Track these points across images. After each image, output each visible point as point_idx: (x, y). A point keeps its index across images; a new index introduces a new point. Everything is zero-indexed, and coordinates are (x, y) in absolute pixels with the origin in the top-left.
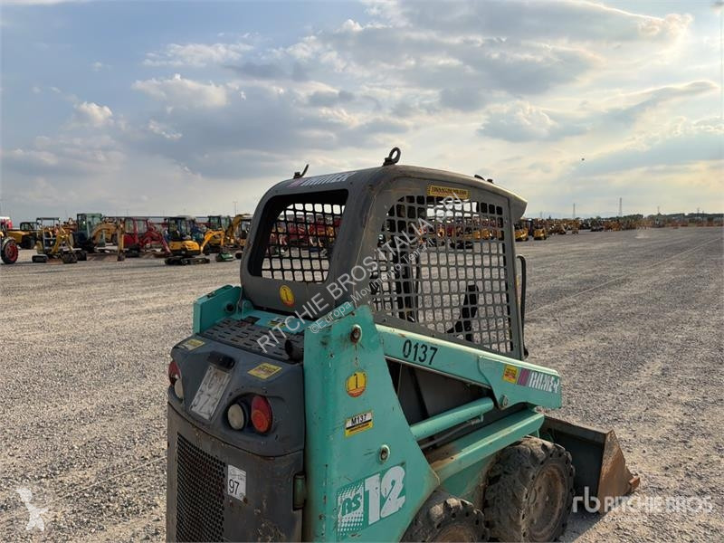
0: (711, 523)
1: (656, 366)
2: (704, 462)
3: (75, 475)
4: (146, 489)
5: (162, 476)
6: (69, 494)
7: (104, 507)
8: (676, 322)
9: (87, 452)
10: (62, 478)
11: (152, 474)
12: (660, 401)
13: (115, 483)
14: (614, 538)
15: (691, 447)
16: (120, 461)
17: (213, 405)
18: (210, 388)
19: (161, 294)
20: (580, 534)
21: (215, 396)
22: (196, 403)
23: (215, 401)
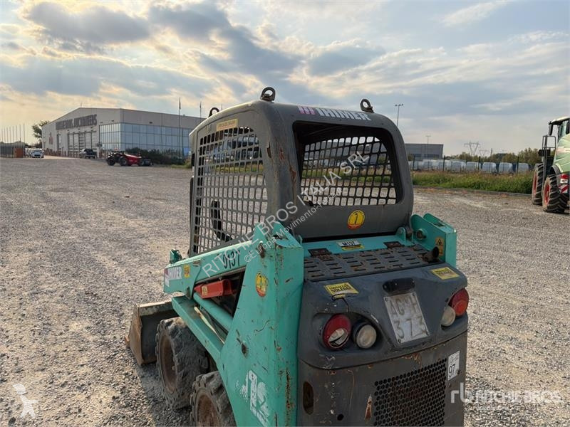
17: (421, 323)
18: (402, 314)
21: (415, 316)
22: (401, 335)
23: (419, 320)
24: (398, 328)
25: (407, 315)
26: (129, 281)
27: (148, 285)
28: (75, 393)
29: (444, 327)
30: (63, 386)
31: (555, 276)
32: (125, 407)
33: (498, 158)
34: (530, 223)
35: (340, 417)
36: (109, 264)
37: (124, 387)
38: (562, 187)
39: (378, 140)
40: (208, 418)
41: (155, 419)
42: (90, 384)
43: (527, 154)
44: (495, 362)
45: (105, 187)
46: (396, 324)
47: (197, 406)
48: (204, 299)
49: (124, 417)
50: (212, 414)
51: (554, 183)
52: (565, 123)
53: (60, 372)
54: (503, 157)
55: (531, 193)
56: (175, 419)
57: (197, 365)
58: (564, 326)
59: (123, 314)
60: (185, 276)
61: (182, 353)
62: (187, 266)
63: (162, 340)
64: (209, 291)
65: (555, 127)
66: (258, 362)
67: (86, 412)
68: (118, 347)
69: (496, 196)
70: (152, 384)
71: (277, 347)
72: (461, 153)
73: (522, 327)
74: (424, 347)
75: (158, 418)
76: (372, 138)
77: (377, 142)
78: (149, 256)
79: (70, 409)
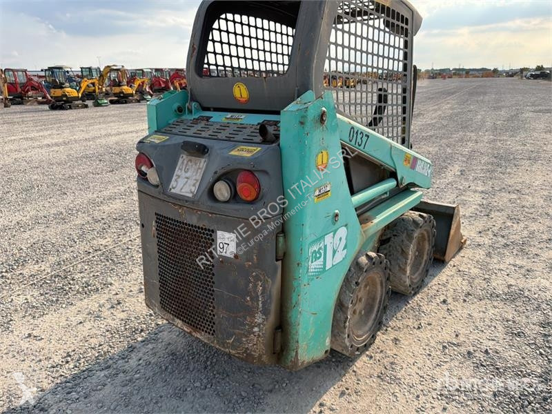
0: (517, 263)
1: (456, 168)
2: (503, 227)
3: (30, 269)
4: (98, 274)
5: (107, 263)
6: (31, 282)
7: (67, 289)
8: (461, 140)
9: (35, 251)
10: (21, 271)
11: (99, 263)
12: (464, 191)
13: (70, 271)
14: (458, 277)
15: (492, 218)
16: (67, 255)
18: (185, 172)
19: (54, 132)
20: (434, 277)
22: (174, 186)
24: (176, 180)
25: (188, 175)
46: (177, 177)
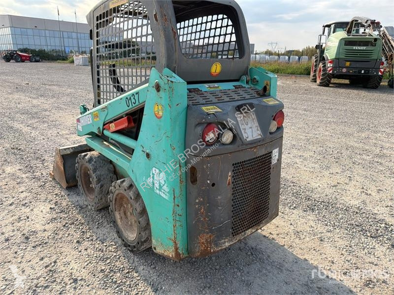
17: (258, 130)
18: (247, 125)
21: (254, 126)
22: (247, 136)
23: (256, 128)
24: (245, 132)
25: (249, 125)
26: (44, 139)
27: (59, 141)
28: (21, 208)
29: (271, 133)
30: (11, 205)
31: (324, 122)
32: (60, 213)
33: (289, 53)
34: (309, 93)
35: (213, 185)
36: (25, 129)
37: (57, 202)
38: (329, 69)
39: (226, 17)
40: (122, 208)
41: (83, 217)
42: (31, 202)
43: (307, 50)
44: (291, 168)
45: (6, 77)
46: (244, 130)
47: (114, 202)
48: (112, 132)
49: (61, 218)
50: (125, 206)
51: (324, 66)
52: (333, 26)
53: (6, 197)
54: (293, 53)
55: (310, 75)
56: (97, 215)
57: (109, 179)
58: (329, 148)
59: (44, 160)
60: (95, 120)
61: (98, 173)
62: (96, 113)
63: (81, 168)
64: (116, 126)
65: (326, 28)
66: (159, 161)
67: (33, 218)
68: (46, 179)
69: (289, 77)
70: (75, 198)
71: (172, 148)
72: (266, 50)
73: (306, 149)
74: (259, 144)
75: (85, 216)
76: (222, 15)
77: (225, 18)
78: (54, 123)
79: (20, 218)
